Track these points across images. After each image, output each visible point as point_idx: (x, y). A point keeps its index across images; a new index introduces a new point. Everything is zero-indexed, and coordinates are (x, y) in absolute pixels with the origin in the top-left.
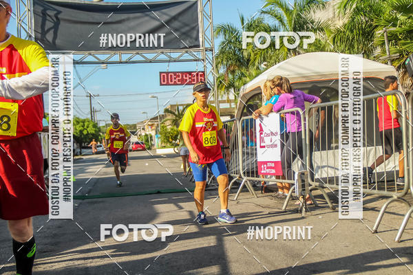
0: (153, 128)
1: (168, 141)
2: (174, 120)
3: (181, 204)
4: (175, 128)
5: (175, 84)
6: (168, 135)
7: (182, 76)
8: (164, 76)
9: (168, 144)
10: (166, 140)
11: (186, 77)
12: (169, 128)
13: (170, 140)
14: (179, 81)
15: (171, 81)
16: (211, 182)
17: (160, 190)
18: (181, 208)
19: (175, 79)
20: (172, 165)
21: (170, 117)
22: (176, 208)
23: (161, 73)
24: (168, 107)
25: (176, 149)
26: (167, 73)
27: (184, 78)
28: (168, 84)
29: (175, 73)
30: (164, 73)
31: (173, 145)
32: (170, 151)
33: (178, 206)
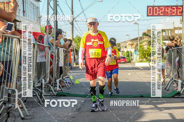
0: (133, 46)
1: (145, 57)
5: (159, 15)
6: (145, 52)
7: (165, 9)
8: (150, 9)
9: (145, 60)
10: (143, 57)
11: (168, 10)
12: (146, 47)
13: (146, 56)
14: (162, 13)
15: (156, 13)
16: (183, 92)
17: (142, 94)
19: (159, 11)
21: (146, 39)
23: (148, 7)
24: (146, 31)
25: (150, 63)
26: (153, 7)
27: (166, 11)
28: (153, 15)
29: (159, 7)
30: (150, 6)
31: (148, 60)
32: (146, 64)
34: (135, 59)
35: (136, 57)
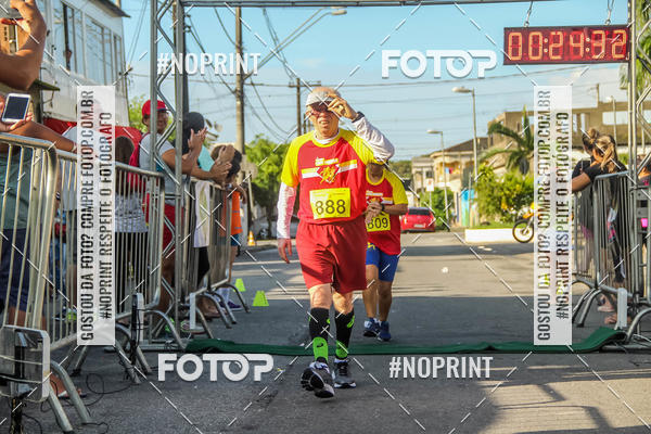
0: (457, 172)
1: (498, 209)
2: (515, 154)
3: (557, 386)
4: (517, 174)
5: (546, 60)
6: (497, 193)
7: (567, 40)
8: (515, 39)
9: (497, 218)
10: (491, 208)
11: (577, 40)
12: (501, 175)
13: (504, 206)
14: (556, 51)
15: (535, 53)
18: (558, 397)
19: (546, 46)
20: (513, 276)
21: (505, 144)
22: (546, 398)
23: (507, 31)
24: (500, 117)
25: (518, 230)
26: (526, 31)
27: (572, 44)
28: (525, 61)
29: (546, 31)
30: (516, 30)
31: (510, 220)
32: (503, 235)
33: (548, 391)
34: (462, 217)
35: (466, 209)
